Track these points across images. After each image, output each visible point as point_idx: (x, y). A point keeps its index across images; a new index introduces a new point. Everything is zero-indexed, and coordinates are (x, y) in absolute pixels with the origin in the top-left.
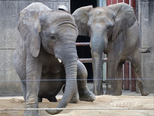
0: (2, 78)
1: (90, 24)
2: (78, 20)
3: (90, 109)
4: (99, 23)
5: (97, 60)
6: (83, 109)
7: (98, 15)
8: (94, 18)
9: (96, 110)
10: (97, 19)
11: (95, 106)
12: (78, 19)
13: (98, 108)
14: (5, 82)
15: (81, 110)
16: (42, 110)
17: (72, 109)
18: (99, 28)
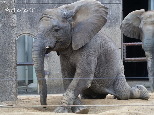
0: (58, 76)
1: (141, 26)
2: (131, 24)
3: (143, 106)
4: (149, 25)
5: (149, 60)
6: (135, 106)
7: (148, 17)
8: (144, 20)
9: (148, 107)
10: (148, 21)
11: (147, 103)
12: (131, 22)
13: (150, 105)
14: (60, 80)
15: (134, 107)
16: (96, 106)
17: (125, 106)
18: (149, 30)
